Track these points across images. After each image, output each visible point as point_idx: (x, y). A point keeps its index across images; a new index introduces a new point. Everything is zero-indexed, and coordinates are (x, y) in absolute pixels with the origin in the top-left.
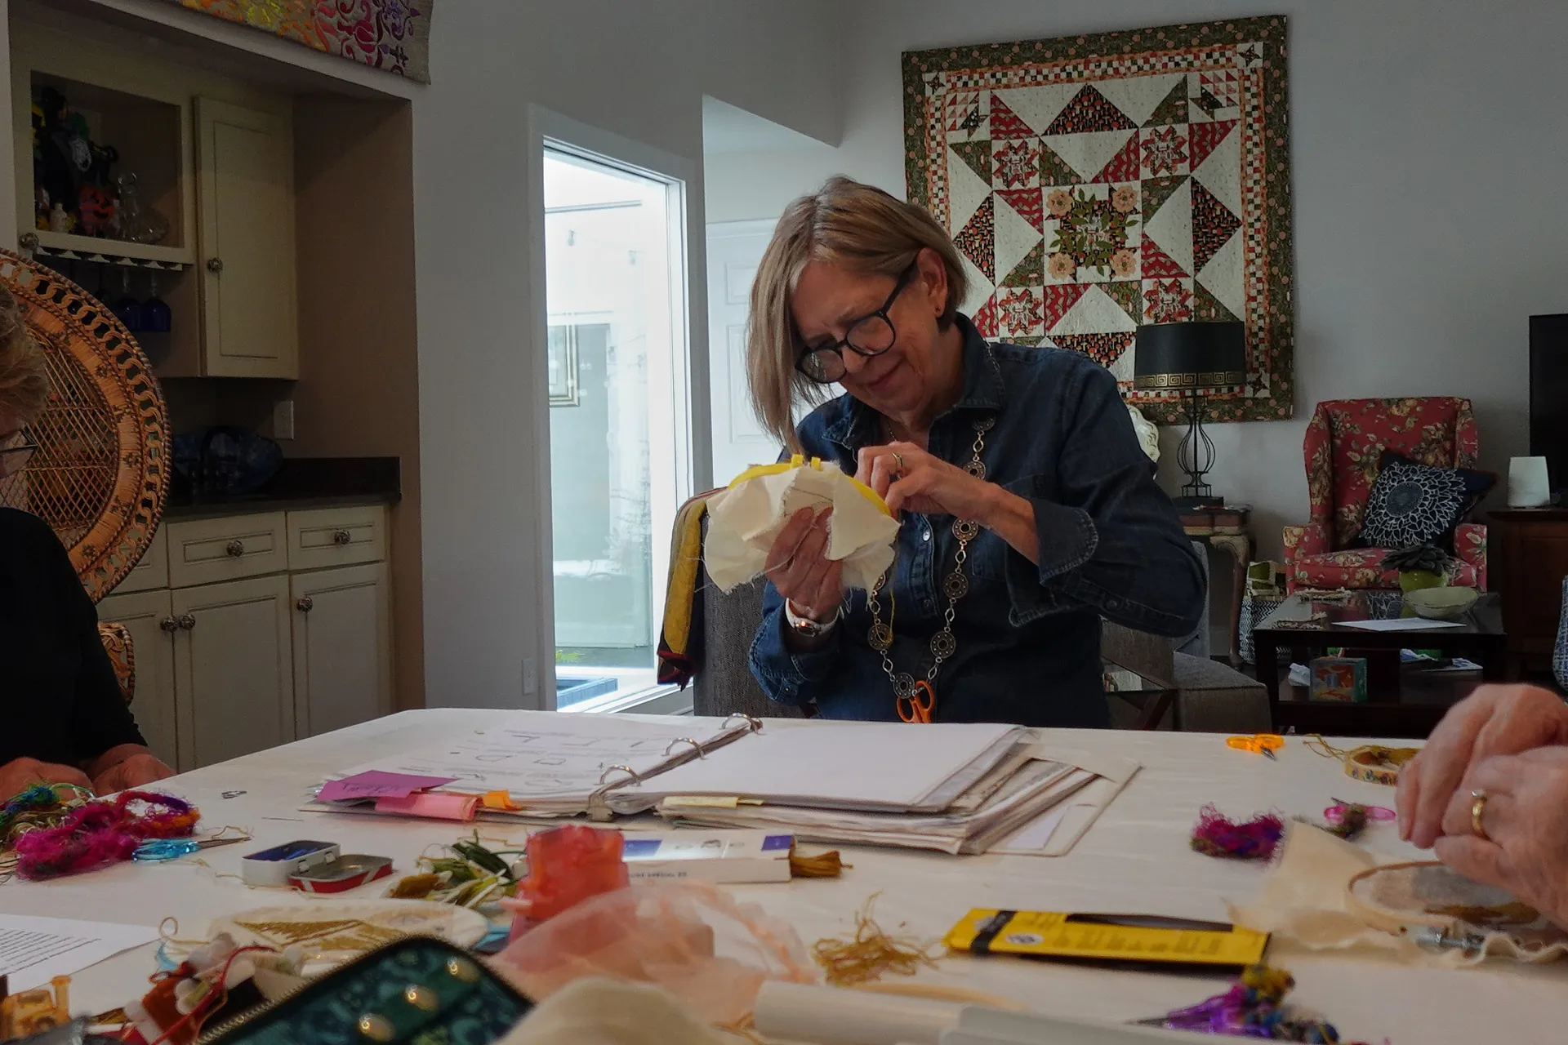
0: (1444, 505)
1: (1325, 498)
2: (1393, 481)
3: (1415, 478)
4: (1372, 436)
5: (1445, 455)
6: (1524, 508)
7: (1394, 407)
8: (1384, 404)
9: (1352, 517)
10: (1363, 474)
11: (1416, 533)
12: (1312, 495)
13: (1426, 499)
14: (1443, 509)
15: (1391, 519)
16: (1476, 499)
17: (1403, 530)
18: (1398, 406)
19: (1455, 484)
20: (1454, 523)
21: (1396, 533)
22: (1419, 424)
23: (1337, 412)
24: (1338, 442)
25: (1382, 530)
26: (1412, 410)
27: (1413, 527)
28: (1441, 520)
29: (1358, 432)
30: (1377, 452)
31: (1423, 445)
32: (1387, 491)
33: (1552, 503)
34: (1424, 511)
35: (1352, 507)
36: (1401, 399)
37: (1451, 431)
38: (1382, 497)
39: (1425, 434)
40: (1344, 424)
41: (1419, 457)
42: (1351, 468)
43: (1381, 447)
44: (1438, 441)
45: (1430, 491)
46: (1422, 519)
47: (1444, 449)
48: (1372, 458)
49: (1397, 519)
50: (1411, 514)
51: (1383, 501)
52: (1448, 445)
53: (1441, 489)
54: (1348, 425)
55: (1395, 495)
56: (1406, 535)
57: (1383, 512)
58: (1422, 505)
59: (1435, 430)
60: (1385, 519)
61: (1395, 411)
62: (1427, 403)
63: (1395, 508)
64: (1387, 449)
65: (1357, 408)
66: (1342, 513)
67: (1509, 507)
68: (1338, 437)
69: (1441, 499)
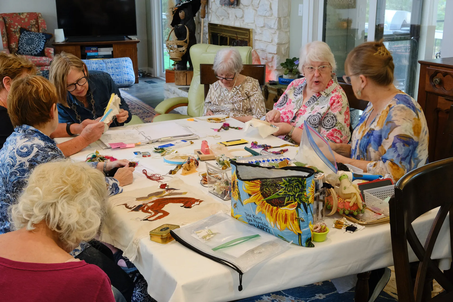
0: (41, 43)
1: (6, 41)
2: (26, 36)
3: (32, 36)
4: (16, 24)
5: (36, 29)
6: (59, 42)
7: (21, 15)
8: (18, 14)
9: (14, 46)
10: (16, 34)
11: (35, 51)
12: (3, 41)
13: (36, 42)
14: (41, 44)
15: (27, 47)
16: (48, 41)
17: (32, 50)
18: (22, 15)
19: (43, 37)
20: (44, 48)
21: (30, 51)
22: (29, 20)
23: (6, 17)
24: (7, 25)
25: (25, 50)
26: (26, 17)
27: (34, 49)
28: (41, 47)
29: (12, 23)
30: (18, 28)
31: (31, 26)
32: (25, 39)
33: (66, 41)
34: (36, 45)
35: (14, 44)
36: (23, 13)
37: (37, 22)
38: (24, 41)
39: (31, 23)
40: (8, 20)
41: (30, 29)
42: (12, 33)
43: (19, 27)
44: (34, 25)
45: (37, 39)
46: (36, 47)
47: (36, 27)
48: (17, 30)
49: (29, 47)
50: (33, 46)
51: (24, 42)
52: (37, 26)
53: (40, 39)
54: (9, 21)
55: (28, 41)
56: (32, 52)
57: (25, 45)
58: (36, 43)
59: (33, 22)
60: (25, 47)
61: (22, 16)
62: (30, 14)
63: (28, 44)
64: (21, 27)
65: (11, 15)
66: (11, 45)
67: (55, 43)
68: (7, 24)
69: (40, 41)
